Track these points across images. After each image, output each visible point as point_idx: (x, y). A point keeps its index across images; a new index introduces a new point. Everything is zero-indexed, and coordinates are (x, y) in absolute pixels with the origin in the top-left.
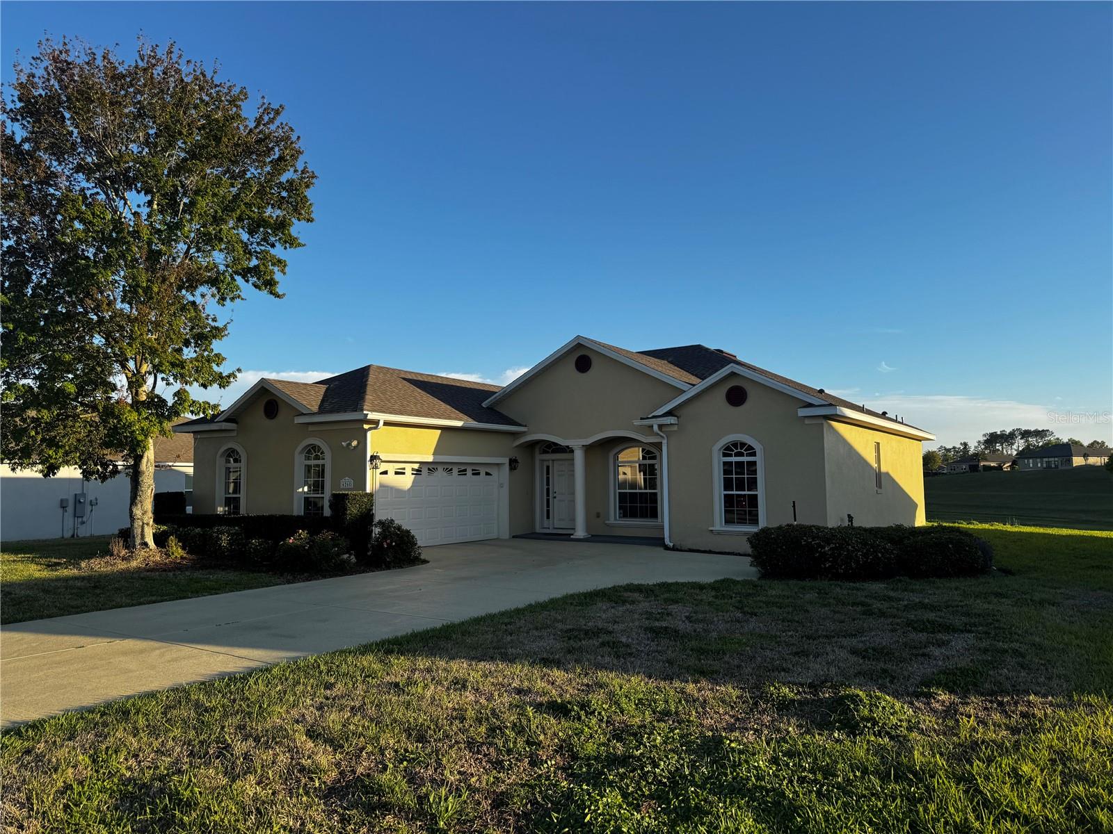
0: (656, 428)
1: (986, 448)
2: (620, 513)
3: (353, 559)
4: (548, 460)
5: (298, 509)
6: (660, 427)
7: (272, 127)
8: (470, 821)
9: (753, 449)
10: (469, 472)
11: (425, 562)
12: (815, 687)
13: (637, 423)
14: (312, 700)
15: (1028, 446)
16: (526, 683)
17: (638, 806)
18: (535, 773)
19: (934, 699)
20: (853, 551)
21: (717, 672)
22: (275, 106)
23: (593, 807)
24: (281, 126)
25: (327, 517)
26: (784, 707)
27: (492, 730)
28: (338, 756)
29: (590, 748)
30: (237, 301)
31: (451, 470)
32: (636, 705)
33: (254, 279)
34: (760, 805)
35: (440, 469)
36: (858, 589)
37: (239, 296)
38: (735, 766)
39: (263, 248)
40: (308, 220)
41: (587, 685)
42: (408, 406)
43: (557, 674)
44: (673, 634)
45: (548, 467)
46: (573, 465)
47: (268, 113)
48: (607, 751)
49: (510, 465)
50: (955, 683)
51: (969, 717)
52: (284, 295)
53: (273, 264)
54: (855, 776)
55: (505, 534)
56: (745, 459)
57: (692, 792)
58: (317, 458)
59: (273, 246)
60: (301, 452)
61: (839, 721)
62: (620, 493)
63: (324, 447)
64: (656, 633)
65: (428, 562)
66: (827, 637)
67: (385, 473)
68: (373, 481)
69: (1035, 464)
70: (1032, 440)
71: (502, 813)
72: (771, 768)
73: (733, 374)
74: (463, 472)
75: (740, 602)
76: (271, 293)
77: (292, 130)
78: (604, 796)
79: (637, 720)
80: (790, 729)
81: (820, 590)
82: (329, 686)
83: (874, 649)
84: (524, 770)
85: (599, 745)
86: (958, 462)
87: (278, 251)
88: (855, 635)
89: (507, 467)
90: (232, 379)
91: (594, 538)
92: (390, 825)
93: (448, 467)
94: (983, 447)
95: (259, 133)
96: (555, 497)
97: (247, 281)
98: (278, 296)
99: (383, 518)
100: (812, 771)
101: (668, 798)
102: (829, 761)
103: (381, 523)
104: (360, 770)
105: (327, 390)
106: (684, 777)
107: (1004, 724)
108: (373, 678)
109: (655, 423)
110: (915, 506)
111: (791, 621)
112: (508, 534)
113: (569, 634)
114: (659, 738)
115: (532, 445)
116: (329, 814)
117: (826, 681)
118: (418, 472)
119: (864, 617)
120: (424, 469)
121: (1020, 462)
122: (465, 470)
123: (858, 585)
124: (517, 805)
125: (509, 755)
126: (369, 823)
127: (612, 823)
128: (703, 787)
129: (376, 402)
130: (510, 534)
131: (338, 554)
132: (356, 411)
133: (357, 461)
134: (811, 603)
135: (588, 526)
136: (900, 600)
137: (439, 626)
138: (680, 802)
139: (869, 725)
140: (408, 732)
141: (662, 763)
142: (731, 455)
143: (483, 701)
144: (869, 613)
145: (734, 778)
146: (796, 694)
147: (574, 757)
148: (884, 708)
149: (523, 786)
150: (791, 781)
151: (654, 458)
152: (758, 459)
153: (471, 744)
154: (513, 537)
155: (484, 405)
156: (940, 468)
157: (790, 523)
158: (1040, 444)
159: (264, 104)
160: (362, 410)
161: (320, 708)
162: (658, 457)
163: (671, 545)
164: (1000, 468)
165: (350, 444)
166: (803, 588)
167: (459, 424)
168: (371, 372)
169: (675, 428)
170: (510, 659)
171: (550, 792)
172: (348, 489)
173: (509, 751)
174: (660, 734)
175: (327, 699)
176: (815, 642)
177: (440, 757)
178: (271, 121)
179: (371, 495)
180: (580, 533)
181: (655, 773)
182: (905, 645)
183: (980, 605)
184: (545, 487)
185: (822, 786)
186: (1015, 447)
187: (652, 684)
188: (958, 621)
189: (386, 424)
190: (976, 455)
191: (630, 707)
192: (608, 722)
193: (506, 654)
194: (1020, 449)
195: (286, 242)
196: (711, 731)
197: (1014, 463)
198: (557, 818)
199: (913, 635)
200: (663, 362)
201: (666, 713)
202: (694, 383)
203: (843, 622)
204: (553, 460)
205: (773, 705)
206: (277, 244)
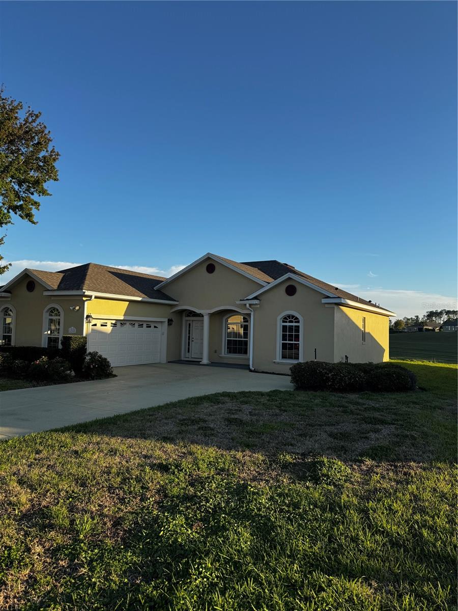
0: (248, 305)
1: (428, 319)
2: (227, 351)
3: (73, 373)
4: (190, 320)
5: (44, 344)
6: (250, 305)
7: (34, 124)
8: (98, 534)
9: (298, 319)
10: (145, 326)
11: (115, 376)
12: (305, 455)
13: (238, 302)
14: (27, 460)
15: (449, 319)
16: (150, 452)
17: (192, 525)
18: (142, 505)
19: (364, 463)
20: (343, 377)
21: (256, 446)
22: (36, 113)
23: (166, 527)
24: (40, 124)
25: (59, 349)
26: (285, 466)
27: (124, 480)
28: (33, 495)
29: (176, 491)
30: (9, 224)
31: (134, 324)
32: (208, 465)
33: (20, 212)
34: (257, 525)
35: (128, 323)
36: (343, 398)
37: (10, 222)
38: (250, 502)
39: (26, 195)
40: (55, 180)
41: (184, 453)
42: (110, 288)
43: (169, 447)
44: (240, 423)
45: (190, 324)
46: (203, 323)
47: (32, 116)
48: (184, 493)
49: (168, 322)
50: (376, 455)
51: (377, 474)
52: (37, 222)
53: (32, 204)
54: (310, 508)
55: (164, 360)
56: (294, 324)
57: (223, 517)
58: (56, 315)
59: (32, 194)
60: (47, 312)
61: (310, 476)
62: (228, 340)
63: (60, 310)
64: (230, 421)
65: (117, 376)
66: (320, 425)
67: (95, 325)
68: (87, 328)
69: (451, 329)
70: (451, 316)
71: (117, 529)
72: (268, 504)
73: (289, 279)
74: (141, 326)
75: (280, 403)
76: (30, 221)
77: (45, 127)
78: (175, 520)
79: (206, 474)
80: (285, 480)
81: (324, 397)
82: (38, 452)
83: (341, 434)
84: (136, 503)
85: (181, 489)
86: (413, 326)
87: (35, 197)
88: (334, 425)
89: (167, 322)
90: (6, 270)
91: (213, 364)
92: (52, 537)
93: (132, 323)
94: (426, 318)
95: (26, 127)
96: (193, 341)
97: (16, 213)
98: (34, 223)
99: (92, 352)
100: (288, 506)
101: (209, 521)
102: (299, 500)
103: (90, 353)
104: (44, 503)
105: (64, 276)
106: (220, 508)
107: (394, 479)
108: (65, 448)
109: (248, 303)
110: (384, 350)
111: (303, 415)
112: (165, 359)
113: (183, 422)
114: (214, 485)
115: (181, 312)
116: (18, 531)
117: (311, 452)
118: (114, 325)
119: (342, 414)
120: (117, 324)
121: (444, 327)
122: (142, 325)
123: (344, 395)
124: (126, 525)
125: (130, 495)
126: (40, 536)
127: (174, 536)
128: (229, 514)
129: (91, 285)
130: (167, 360)
131: (64, 371)
132: (78, 290)
133: (79, 318)
134: (317, 405)
135: (210, 358)
136: (364, 404)
137: (112, 416)
138: (215, 523)
139: (325, 479)
140: (77, 481)
141: (211, 500)
142: (286, 322)
143: (124, 463)
144: (345, 412)
145: (246, 510)
146: (293, 459)
147: (166, 496)
148: (335, 469)
149: (132, 513)
150: (275, 512)
151: (247, 321)
152: (301, 325)
153: (110, 489)
154: (169, 362)
155: (155, 288)
156: (404, 329)
157: (313, 360)
158: (455, 318)
159: (29, 111)
160: (82, 289)
161: (30, 466)
162: (249, 322)
163: (253, 369)
164: (434, 330)
165: (75, 308)
166: (315, 396)
167: (140, 299)
168: (90, 267)
169: (258, 306)
170: (145, 437)
171: (146, 517)
172: (73, 334)
173: (130, 493)
174: (215, 482)
175: (36, 460)
176: (313, 428)
177: (91, 496)
178: (34, 121)
179: (86, 338)
180: (205, 361)
181: (206, 506)
182: (358, 431)
183: (404, 409)
184: (188, 335)
185: (291, 514)
186: (442, 319)
187: (220, 452)
188: (389, 418)
189: (96, 297)
190: (422, 323)
191: (203, 466)
192: (189, 475)
193: (144, 434)
194: (445, 320)
195: (40, 192)
196: (244, 480)
197: (441, 327)
198: (145, 533)
199: (364, 426)
200: (255, 269)
201: (223, 470)
202: (270, 282)
203: (331, 417)
204: (193, 321)
205: (280, 466)
206: (35, 193)
